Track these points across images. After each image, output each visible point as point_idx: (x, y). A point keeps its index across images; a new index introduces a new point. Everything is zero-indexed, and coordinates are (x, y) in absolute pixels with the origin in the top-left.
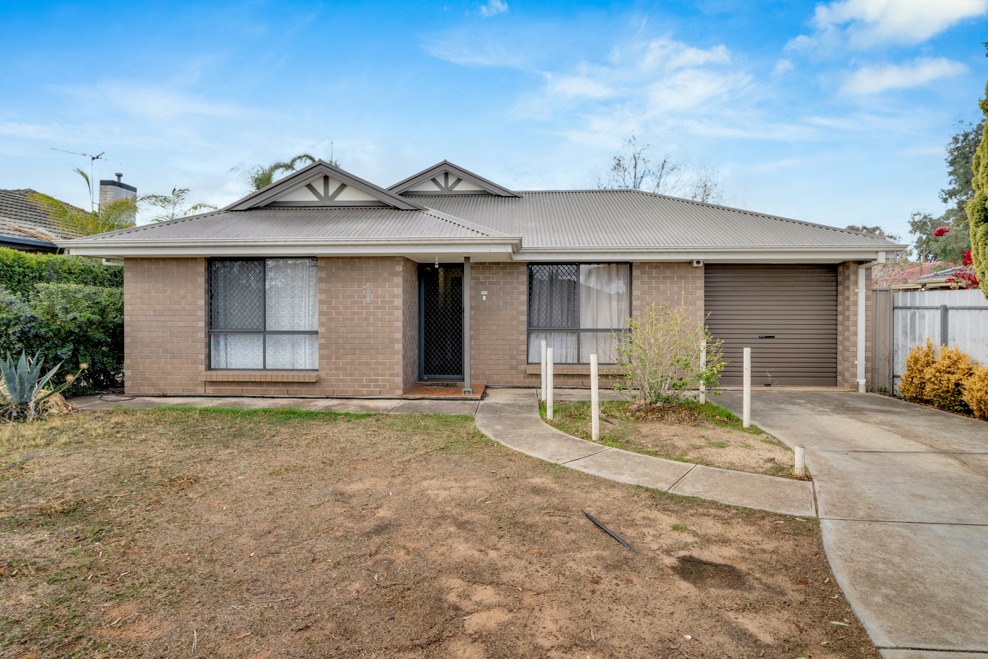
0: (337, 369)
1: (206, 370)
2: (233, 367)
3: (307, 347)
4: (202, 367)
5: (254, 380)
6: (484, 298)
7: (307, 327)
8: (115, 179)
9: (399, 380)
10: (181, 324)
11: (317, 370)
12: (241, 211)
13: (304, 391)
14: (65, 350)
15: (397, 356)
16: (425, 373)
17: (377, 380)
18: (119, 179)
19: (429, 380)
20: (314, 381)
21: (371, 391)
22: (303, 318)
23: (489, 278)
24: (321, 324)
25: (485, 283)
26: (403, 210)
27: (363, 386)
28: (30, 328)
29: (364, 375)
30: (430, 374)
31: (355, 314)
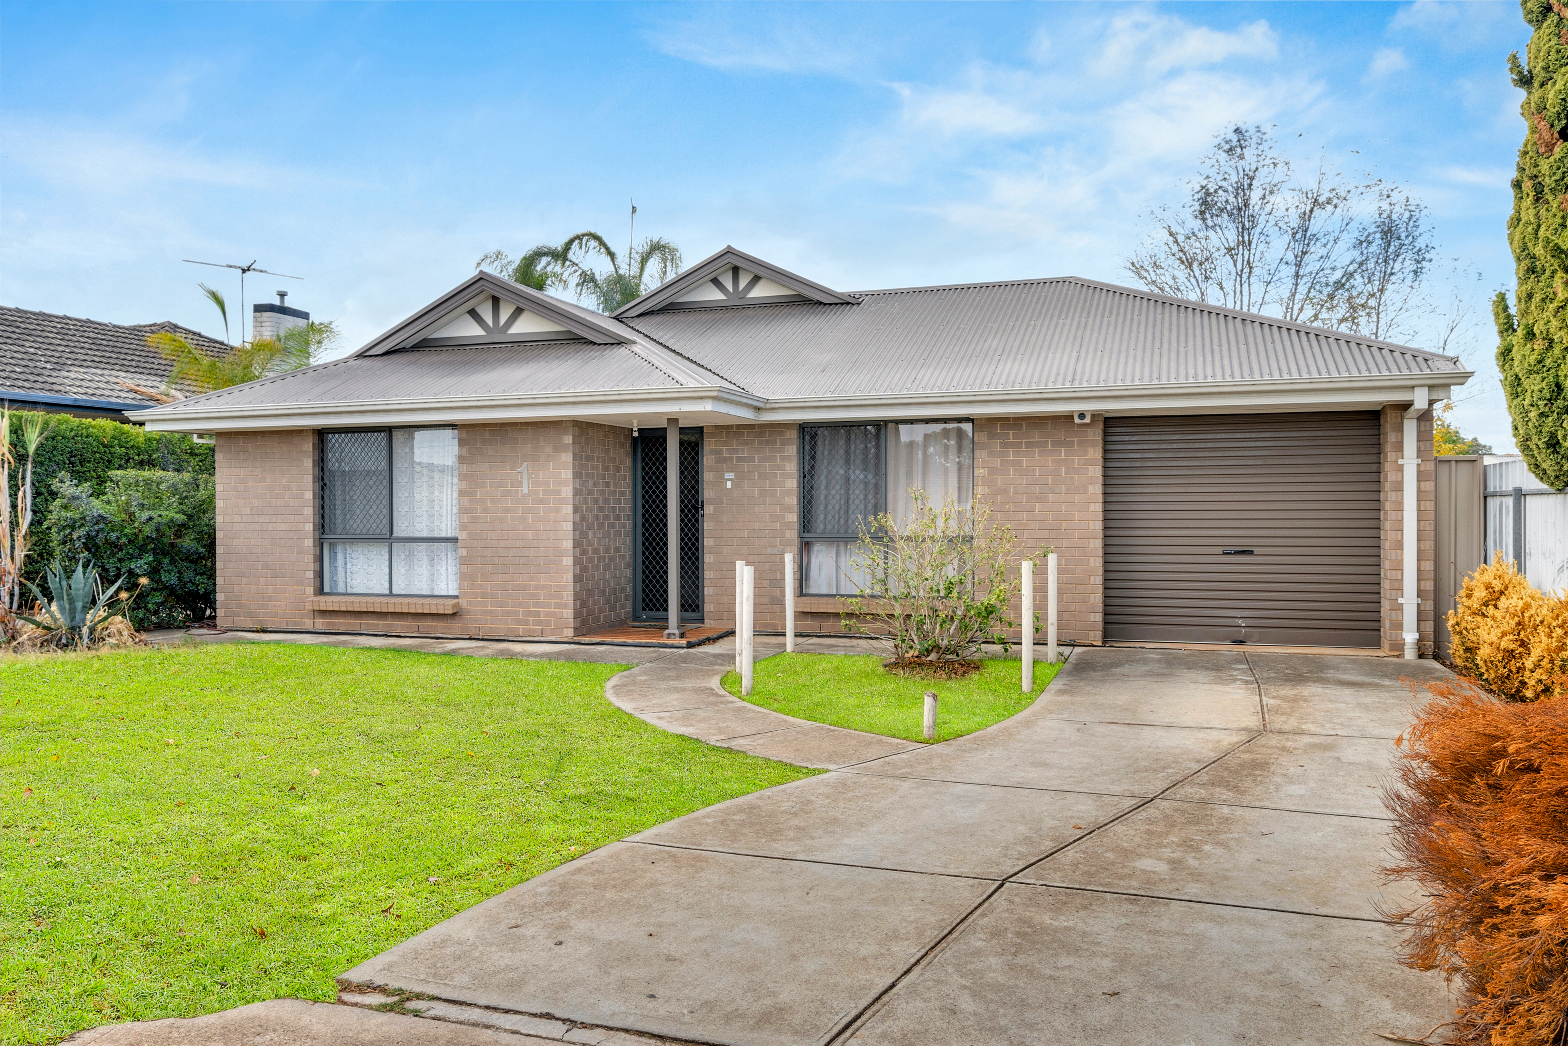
0: (484, 595)
1: (315, 594)
2: (355, 591)
3: (450, 561)
4: (310, 590)
5: (372, 610)
6: (729, 485)
7: (449, 531)
8: (277, 301)
9: (568, 614)
10: (283, 527)
11: (456, 597)
12: (377, 356)
13: (438, 628)
14: (141, 562)
15: (565, 576)
16: (644, 609)
17: (538, 614)
18: (282, 301)
19: (649, 619)
20: (451, 612)
21: (529, 630)
22: (444, 518)
23: (737, 451)
24: (463, 527)
25: (731, 459)
26: (600, 345)
27: (519, 622)
28: (98, 532)
29: (520, 605)
30: (651, 610)
31: (507, 510)
